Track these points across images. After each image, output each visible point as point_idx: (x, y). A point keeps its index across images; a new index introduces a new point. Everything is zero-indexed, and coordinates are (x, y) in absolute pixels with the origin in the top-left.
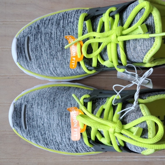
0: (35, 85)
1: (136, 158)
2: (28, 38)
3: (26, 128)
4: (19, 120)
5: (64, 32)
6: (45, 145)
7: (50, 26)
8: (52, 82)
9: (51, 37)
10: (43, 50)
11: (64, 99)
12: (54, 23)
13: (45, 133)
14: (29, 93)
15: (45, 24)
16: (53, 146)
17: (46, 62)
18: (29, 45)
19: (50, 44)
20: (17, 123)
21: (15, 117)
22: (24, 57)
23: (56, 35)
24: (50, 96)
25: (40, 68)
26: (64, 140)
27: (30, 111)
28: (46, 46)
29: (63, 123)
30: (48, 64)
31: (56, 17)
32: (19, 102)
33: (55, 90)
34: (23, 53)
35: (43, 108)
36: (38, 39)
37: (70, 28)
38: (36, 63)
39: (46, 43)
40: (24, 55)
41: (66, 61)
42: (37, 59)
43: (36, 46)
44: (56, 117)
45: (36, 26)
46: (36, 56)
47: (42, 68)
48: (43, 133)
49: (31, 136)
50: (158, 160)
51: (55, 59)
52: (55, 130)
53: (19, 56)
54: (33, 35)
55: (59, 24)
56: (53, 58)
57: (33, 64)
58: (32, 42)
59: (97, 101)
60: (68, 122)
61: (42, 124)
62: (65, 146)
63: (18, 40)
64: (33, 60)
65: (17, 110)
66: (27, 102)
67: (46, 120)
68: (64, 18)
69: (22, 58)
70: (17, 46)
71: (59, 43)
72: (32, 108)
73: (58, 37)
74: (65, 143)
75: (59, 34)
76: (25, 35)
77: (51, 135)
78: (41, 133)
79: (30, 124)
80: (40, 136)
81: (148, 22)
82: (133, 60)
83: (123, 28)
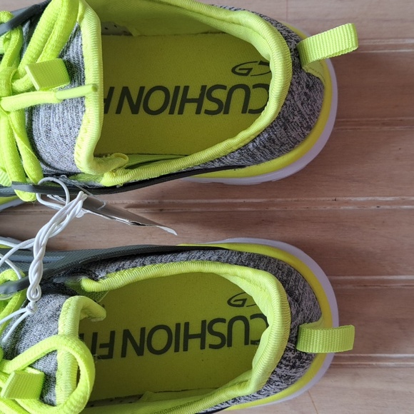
81: (71, 54)
82: (58, 166)
83: (17, 72)
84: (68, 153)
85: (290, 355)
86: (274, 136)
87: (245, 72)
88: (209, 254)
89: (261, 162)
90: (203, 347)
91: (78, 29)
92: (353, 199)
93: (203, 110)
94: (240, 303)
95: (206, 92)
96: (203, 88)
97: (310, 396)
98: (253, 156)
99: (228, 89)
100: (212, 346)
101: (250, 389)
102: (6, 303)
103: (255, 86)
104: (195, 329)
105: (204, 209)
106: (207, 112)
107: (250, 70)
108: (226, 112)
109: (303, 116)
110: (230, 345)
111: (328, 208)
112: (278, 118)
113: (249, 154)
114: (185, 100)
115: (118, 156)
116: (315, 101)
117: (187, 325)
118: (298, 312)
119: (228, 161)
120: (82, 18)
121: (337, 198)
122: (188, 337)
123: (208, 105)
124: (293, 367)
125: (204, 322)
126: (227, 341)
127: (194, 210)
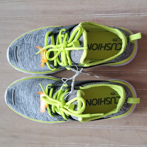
0: (23, 77)
1: (90, 127)
2: (17, 47)
3: (15, 104)
4: (11, 99)
5: (38, 43)
6: (27, 115)
7: (30, 39)
8: (33, 75)
9: (30, 47)
10: (25, 55)
11: (37, 87)
12: (33, 38)
13: (26, 108)
14: (18, 82)
15: (27, 38)
16: (32, 117)
17: (27, 63)
18: (17, 51)
19: (29, 51)
20: (9, 101)
21: (8, 98)
22: (14, 60)
23: (33, 45)
24: (29, 85)
25: (24, 66)
26: (38, 112)
27: (17, 94)
28: (27, 53)
29: (36, 102)
30: (28, 64)
31: (35, 33)
32: (11, 88)
33: (33, 81)
34: (13, 57)
35: (24, 92)
36: (22, 48)
37: (42, 41)
38: (21, 63)
39: (27, 50)
40: (13, 58)
41: (39, 62)
42: (22, 61)
43: (21, 52)
44: (32, 98)
45: (22, 39)
46: (21, 59)
47: (25, 66)
48: (25, 108)
49: (18, 110)
50: (105, 128)
51: (32, 61)
52: (32, 106)
53: (10, 59)
54: (20, 45)
55: (36, 38)
56: (31, 60)
57: (19, 64)
58: (18, 49)
59: (57, 88)
60: (39, 101)
61: (24, 102)
62: (40, 117)
63: (10, 48)
64: (19, 61)
65: (9, 93)
66: (16, 88)
67: (26, 99)
68: (39, 34)
69: (12, 60)
70: (9, 52)
71: (35, 50)
72: (18, 92)
73: (34, 46)
74: (39, 115)
75: (35, 44)
76: (15, 45)
77: (30, 109)
78: (24, 108)
79: (17, 102)
80: (24, 110)
81: (81, 39)
82: (75, 62)
83: (68, 42)
84: (79, 60)
85: (125, 104)
86: (123, 56)
87: (116, 40)
88: (107, 82)
89: (119, 61)
90: (105, 104)
91: (82, 34)
92: (141, 70)
93: (106, 49)
94: (114, 94)
95: (107, 45)
96: (106, 44)
97: (130, 117)
98: (118, 60)
99: (112, 44)
100: (107, 104)
101: (116, 111)
102: (64, 91)
103: (118, 44)
104: (103, 100)
105: (104, 72)
106: (107, 50)
107: (117, 40)
108: (111, 50)
109: (129, 52)
110: (111, 104)
111: (135, 72)
112: (124, 52)
113: (117, 60)
114: (101, 47)
115: (87, 60)
116: (132, 48)
117: (101, 99)
118: (127, 95)
119: (112, 61)
120: (83, 32)
121: (138, 70)
122: (101, 101)
123: (107, 48)
124: (126, 107)
125: (105, 98)
126: (110, 103)
127: (102, 72)
